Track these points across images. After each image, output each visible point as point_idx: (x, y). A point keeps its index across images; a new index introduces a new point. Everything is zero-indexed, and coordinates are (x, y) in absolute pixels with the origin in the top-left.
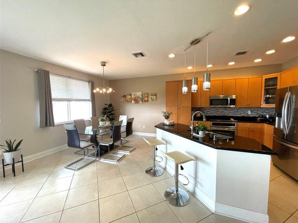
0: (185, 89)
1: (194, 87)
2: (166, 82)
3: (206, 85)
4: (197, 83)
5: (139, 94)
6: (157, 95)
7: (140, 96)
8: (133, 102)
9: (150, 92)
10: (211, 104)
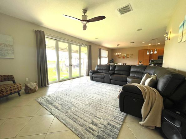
0: (148, 53)
1: (152, 53)
2: (139, 50)
3: (156, 52)
4: (152, 51)
5: (125, 55)
6: (134, 55)
7: (126, 56)
8: (122, 58)
9: (130, 54)
10: (158, 58)
